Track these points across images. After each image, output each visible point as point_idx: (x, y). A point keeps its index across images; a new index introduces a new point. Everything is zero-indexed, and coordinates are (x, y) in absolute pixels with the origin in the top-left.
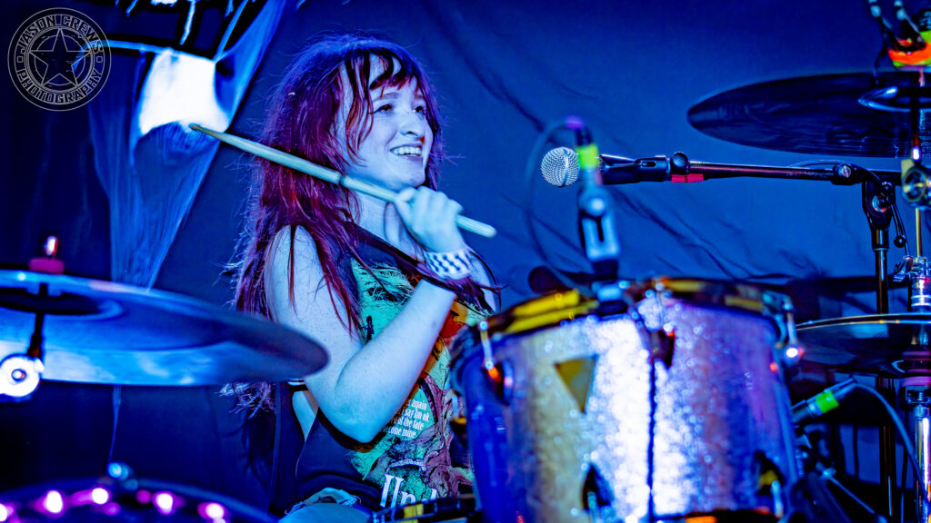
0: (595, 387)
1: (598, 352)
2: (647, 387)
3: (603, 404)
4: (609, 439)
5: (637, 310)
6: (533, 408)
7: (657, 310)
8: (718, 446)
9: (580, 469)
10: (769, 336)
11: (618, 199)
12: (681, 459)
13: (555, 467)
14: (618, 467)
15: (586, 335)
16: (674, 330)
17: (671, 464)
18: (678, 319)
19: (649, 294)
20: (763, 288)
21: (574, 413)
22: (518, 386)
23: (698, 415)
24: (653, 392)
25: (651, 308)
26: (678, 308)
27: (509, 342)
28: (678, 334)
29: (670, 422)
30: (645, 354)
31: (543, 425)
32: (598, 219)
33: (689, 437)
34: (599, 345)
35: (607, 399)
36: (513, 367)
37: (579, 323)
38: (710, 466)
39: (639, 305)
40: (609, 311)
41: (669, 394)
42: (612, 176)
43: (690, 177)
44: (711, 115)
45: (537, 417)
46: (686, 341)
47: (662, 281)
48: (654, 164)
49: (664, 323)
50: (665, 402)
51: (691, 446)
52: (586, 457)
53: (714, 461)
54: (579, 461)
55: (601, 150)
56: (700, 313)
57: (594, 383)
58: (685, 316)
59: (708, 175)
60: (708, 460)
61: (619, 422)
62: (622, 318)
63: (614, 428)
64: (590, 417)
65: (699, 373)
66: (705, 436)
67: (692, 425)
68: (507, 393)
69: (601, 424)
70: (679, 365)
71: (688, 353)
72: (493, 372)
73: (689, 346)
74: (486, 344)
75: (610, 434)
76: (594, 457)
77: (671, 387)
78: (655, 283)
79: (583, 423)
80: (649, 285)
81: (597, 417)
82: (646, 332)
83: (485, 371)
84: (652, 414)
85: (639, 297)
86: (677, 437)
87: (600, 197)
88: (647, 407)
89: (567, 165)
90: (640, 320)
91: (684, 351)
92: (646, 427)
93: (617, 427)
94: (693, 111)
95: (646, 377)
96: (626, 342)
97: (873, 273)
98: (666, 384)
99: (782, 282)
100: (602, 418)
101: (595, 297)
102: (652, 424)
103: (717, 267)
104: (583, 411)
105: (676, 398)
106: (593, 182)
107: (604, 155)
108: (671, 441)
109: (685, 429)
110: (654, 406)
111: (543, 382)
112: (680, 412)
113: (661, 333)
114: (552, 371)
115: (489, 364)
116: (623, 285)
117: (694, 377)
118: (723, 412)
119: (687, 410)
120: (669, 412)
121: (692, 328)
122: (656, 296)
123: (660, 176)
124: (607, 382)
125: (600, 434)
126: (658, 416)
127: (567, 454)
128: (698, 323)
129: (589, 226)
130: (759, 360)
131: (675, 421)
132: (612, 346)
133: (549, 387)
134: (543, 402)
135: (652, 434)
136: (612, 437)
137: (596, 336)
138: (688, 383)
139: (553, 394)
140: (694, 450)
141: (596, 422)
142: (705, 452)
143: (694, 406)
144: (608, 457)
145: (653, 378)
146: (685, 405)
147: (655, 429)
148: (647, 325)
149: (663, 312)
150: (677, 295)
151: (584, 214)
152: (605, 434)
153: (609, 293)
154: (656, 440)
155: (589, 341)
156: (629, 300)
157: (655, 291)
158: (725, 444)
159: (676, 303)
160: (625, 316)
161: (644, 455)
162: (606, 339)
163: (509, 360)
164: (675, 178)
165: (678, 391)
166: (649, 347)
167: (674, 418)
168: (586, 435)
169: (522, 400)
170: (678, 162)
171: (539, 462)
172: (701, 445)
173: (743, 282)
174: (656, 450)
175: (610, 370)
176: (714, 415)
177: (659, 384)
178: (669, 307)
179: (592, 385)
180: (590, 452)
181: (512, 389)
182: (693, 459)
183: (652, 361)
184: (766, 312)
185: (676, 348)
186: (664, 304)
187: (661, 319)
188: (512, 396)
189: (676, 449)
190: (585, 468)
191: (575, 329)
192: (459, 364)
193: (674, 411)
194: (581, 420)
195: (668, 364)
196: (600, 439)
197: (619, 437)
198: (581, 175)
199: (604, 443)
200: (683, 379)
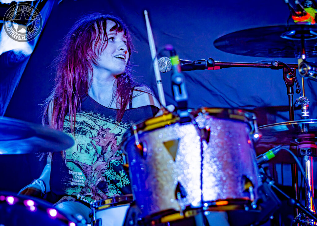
0: (179, 151)
1: (180, 137)
2: (200, 151)
3: (182, 158)
4: (185, 172)
5: (195, 120)
6: (155, 160)
7: (203, 120)
8: (228, 173)
9: (174, 183)
10: (247, 130)
11: (187, 77)
12: (214, 179)
13: (164, 183)
14: (189, 182)
15: (175, 131)
16: (210, 128)
17: (210, 181)
18: (211, 124)
19: (200, 114)
20: (244, 110)
21: (171, 161)
22: (149, 151)
23: (220, 161)
24: (202, 152)
25: (200, 120)
26: (211, 119)
27: (145, 134)
28: (211, 129)
29: (209, 164)
30: (199, 138)
31: (159, 166)
32: (179, 85)
33: (216, 170)
34: (180, 135)
35: (184, 156)
36: (147, 144)
37: (172, 126)
38: (225, 181)
39: (196, 119)
40: (184, 121)
41: (208, 153)
42: (184, 68)
43: (215, 68)
44: (223, 43)
45: (157, 163)
46: (214, 132)
47: (205, 109)
48: (201, 63)
49: (206, 125)
50: (207, 157)
51: (217, 174)
52: (176, 179)
53: (226, 179)
54: (173, 180)
55: (180, 58)
56: (220, 121)
57: (179, 149)
58: (214, 122)
59: (222, 66)
60: (224, 179)
61: (189, 165)
62: (189, 124)
63: (187, 167)
64: (177, 163)
65: (220, 145)
66: (223, 169)
67: (217, 165)
68: (145, 154)
69: (182, 166)
70: (212, 142)
71: (216, 137)
72: (139, 146)
73: (216, 134)
74: (136, 135)
75: (185, 169)
76: (179, 179)
77: (209, 150)
78: (202, 110)
79: (174, 165)
80: (199, 111)
81: (180, 163)
82: (199, 129)
83: (136, 146)
84: (202, 161)
85: (196, 115)
86: (211, 170)
87: (180, 76)
88: (200, 159)
89: (166, 64)
90: (196, 125)
91: (214, 136)
92: (200, 166)
93: (188, 167)
94: (216, 42)
95: (199, 147)
96: (191, 133)
97: (288, 105)
98: (207, 149)
99: (252, 108)
100: (182, 163)
101: (179, 116)
102: (202, 165)
103: (226, 103)
104: (175, 160)
105: (211, 155)
106: (177, 71)
107: (181, 60)
108: (210, 172)
109: (215, 167)
110: (202, 158)
111: (158, 150)
112: (213, 160)
113: (205, 129)
114: (162, 145)
115: (137, 143)
116: (189, 111)
117: (218, 146)
118: (230, 160)
119: (216, 159)
120: (208, 160)
121: (217, 127)
122: (202, 115)
123: (203, 67)
124: (184, 149)
125: (181, 169)
126: (204, 162)
127: (169, 178)
128: (219, 125)
129: (176, 88)
130: (244, 139)
131: (211, 164)
132: (185, 134)
133: (161, 151)
134: (159, 157)
135: (202, 169)
136: (186, 170)
137: (179, 131)
138: (215, 149)
139: (163, 154)
140: (218, 175)
141: (180, 165)
142: (223, 176)
143: (218, 158)
144: (185, 179)
145: (202, 147)
146: (215, 158)
147: (203, 167)
148: (199, 126)
149: (205, 121)
150: (211, 114)
151: (174, 83)
152: (184, 170)
153: (184, 114)
154: (203, 171)
155: (177, 133)
156: (192, 117)
157: (202, 113)
158: (231, 173)
159: (210, 117)
160: (190, 123)
161: (199, 177)
162: (183, 132)
163: (145, 141)
164: (209, 68)
165: (212, 152)
166: (200, 134)
167: (211, 163)
168: (176, 170)
169: (151, 157)
170: (210, 62)
171: (158, 181)
172: (221, 173)
173: (237, 109)
174: (203, 175)
175: (185, 145)
176: (226, 161)
177: (204, 149)
178: (207, 119)
179: (178, 151)
180: (178, 177)
181: (147, 152)
182: (219, 179)
183: (201, 140)
184: (246, 120)
185: (211, 135)
186: (206, 118)
187: (205, 124)
188: (147, 155)
189: (212, 175)
190: (176, 183)
191: (171, 128)
192: (125, 143)
193: (211, 160)
194: (174, 164)
195: (208, 142)
196: (181, 171)
197: (189, 171)
198: (172, 68)
199: (183, 173)
200: (213, 147)
